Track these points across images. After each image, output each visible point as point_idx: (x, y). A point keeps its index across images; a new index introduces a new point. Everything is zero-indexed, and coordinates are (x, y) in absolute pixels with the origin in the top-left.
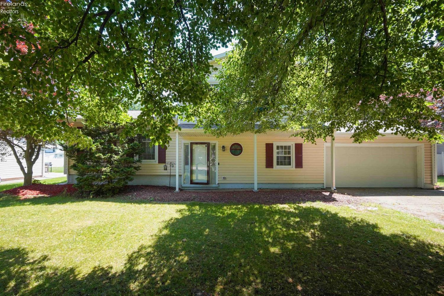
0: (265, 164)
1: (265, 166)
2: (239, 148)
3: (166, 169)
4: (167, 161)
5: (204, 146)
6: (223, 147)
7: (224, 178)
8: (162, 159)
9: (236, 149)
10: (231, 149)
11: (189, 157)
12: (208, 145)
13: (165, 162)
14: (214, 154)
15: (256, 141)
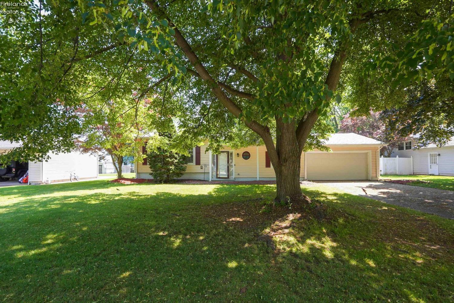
0: (265, 165)
1: (265, 166)
2: (248, 154)
3: (202, 168)
4: (201, 163)
5: (225, 153)
6: (238, 154)
7: (238, 174)
8: (198, 163)
9: (246, 156)
10: (243, 156)
11: (216, 161)
12: (228, 152)
13: (199, 164)
14: (232, 159)
15: (258, 150)
